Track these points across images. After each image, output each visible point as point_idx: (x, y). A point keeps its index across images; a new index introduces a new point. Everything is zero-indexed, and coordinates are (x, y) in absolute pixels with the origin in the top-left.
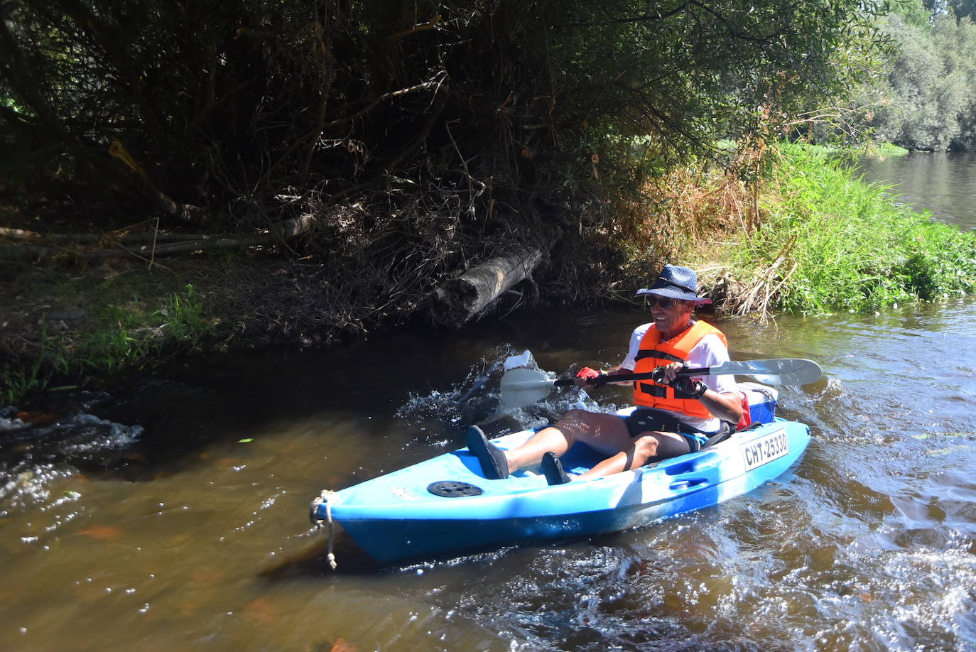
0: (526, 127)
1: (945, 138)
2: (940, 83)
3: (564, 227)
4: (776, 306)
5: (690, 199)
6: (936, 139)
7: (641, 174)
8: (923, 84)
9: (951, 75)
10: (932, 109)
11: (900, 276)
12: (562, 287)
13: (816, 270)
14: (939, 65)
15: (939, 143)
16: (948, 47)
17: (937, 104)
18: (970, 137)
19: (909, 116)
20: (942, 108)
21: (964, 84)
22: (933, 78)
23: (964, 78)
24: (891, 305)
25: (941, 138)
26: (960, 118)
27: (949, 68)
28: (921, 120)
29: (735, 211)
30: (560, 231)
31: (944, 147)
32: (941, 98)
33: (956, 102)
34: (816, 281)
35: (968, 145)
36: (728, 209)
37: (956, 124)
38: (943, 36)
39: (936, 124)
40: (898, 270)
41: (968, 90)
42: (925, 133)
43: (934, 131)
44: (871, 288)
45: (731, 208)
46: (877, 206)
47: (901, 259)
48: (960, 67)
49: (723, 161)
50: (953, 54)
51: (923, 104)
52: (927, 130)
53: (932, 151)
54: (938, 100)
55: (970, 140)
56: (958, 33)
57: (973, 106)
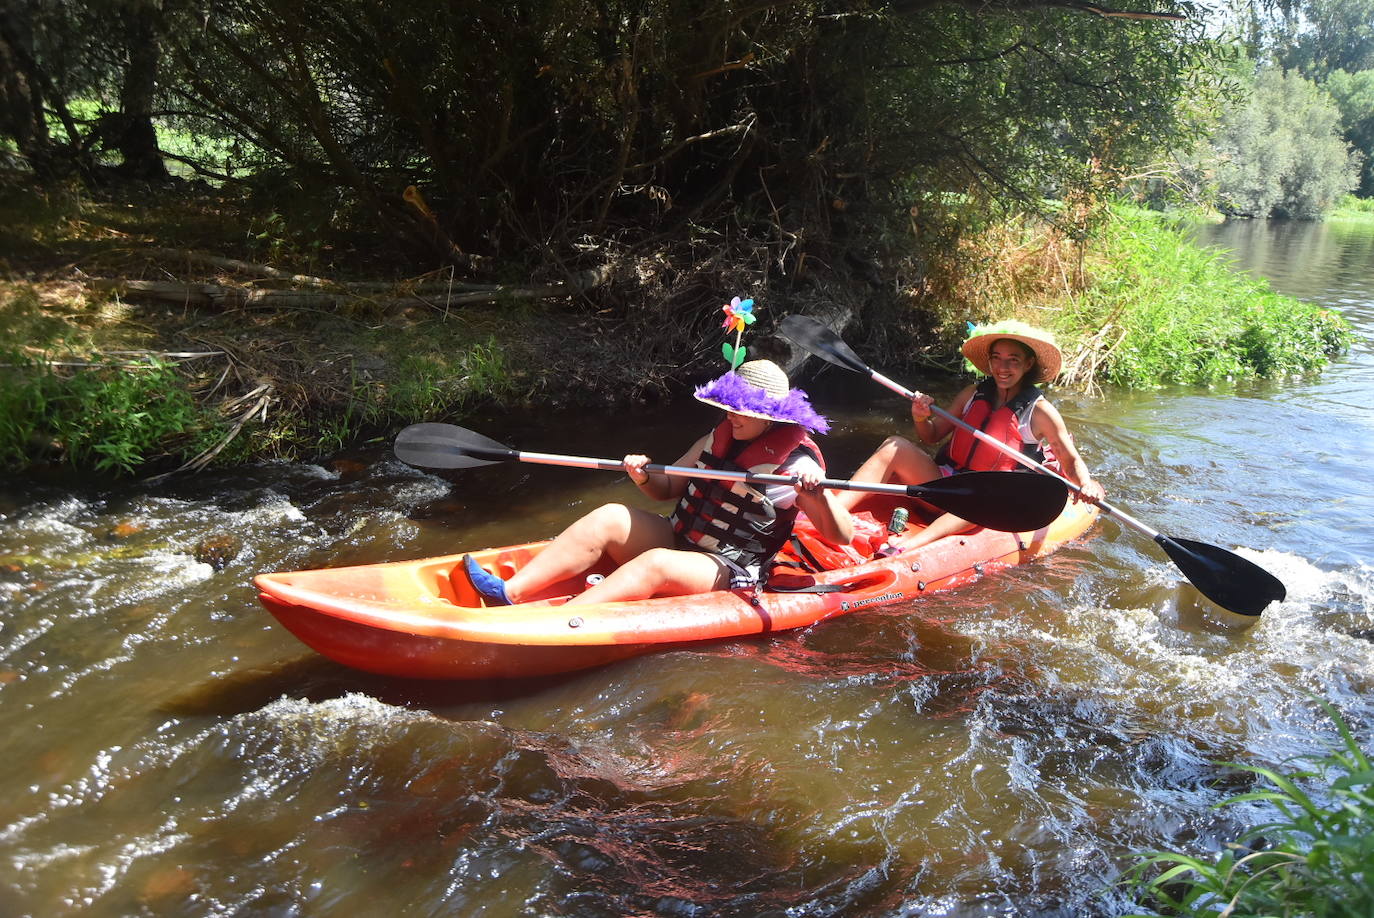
0: (839, 176)
1: (1267, 203)
2: (1263, 142)
3: (875, 285)
4: (1102, 376)
5: (1008, 259)
6: (1257, 204)
7: (957, 229)
8: (1244, 142)
9: (1276, 133)
10: (1253, 170)
11: (1235, 349)
12: (872, 351)
13: (1147, 339)
14: (1262, 121)
15: (1260, 208)
16: (1273, 102)
17: (1259, 165)
18: (1294, 203)
19: (1227, 178)
20: (1264, 170)
21: (1289, 144)
22: (1255, 137)
23: (1289, 137)
24: (1224, 377)
25: (1262, 202)
26: (1283, 181)
27: (1273, 126)
28: (1241, 182)
29: (1059, 273)
30: (870, 289)
31: (1265, 213)
32: (1264, 160)
33: (1279, 164)
34: (1146, 350)
35: (1291, 211)
36: (1051, 270)
37: (1279, 188)
38: (1267, 89)
39: (1257, 187)
40: (1232, 342)
41: (1294, 150)
42: (1245, 197)
43: (1254, 195)
44: (1203, 360)
45: (1054, 269)
46: (1211, 271)
47: (1237, 330)
48: (1286, 125)
49: (1051, 218)
50: (1278, 110)
51: (1243, 165)
52: (1247, 193)
53: (1252, 217)
54: (1260, 161)
55: (1294, 207)
56: (1284, 87)
57: (1298, 169)
